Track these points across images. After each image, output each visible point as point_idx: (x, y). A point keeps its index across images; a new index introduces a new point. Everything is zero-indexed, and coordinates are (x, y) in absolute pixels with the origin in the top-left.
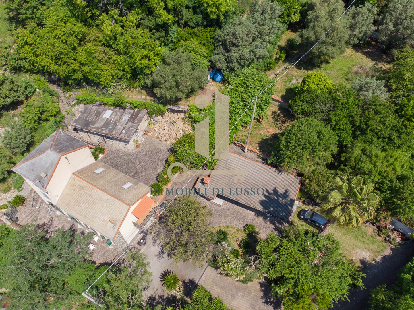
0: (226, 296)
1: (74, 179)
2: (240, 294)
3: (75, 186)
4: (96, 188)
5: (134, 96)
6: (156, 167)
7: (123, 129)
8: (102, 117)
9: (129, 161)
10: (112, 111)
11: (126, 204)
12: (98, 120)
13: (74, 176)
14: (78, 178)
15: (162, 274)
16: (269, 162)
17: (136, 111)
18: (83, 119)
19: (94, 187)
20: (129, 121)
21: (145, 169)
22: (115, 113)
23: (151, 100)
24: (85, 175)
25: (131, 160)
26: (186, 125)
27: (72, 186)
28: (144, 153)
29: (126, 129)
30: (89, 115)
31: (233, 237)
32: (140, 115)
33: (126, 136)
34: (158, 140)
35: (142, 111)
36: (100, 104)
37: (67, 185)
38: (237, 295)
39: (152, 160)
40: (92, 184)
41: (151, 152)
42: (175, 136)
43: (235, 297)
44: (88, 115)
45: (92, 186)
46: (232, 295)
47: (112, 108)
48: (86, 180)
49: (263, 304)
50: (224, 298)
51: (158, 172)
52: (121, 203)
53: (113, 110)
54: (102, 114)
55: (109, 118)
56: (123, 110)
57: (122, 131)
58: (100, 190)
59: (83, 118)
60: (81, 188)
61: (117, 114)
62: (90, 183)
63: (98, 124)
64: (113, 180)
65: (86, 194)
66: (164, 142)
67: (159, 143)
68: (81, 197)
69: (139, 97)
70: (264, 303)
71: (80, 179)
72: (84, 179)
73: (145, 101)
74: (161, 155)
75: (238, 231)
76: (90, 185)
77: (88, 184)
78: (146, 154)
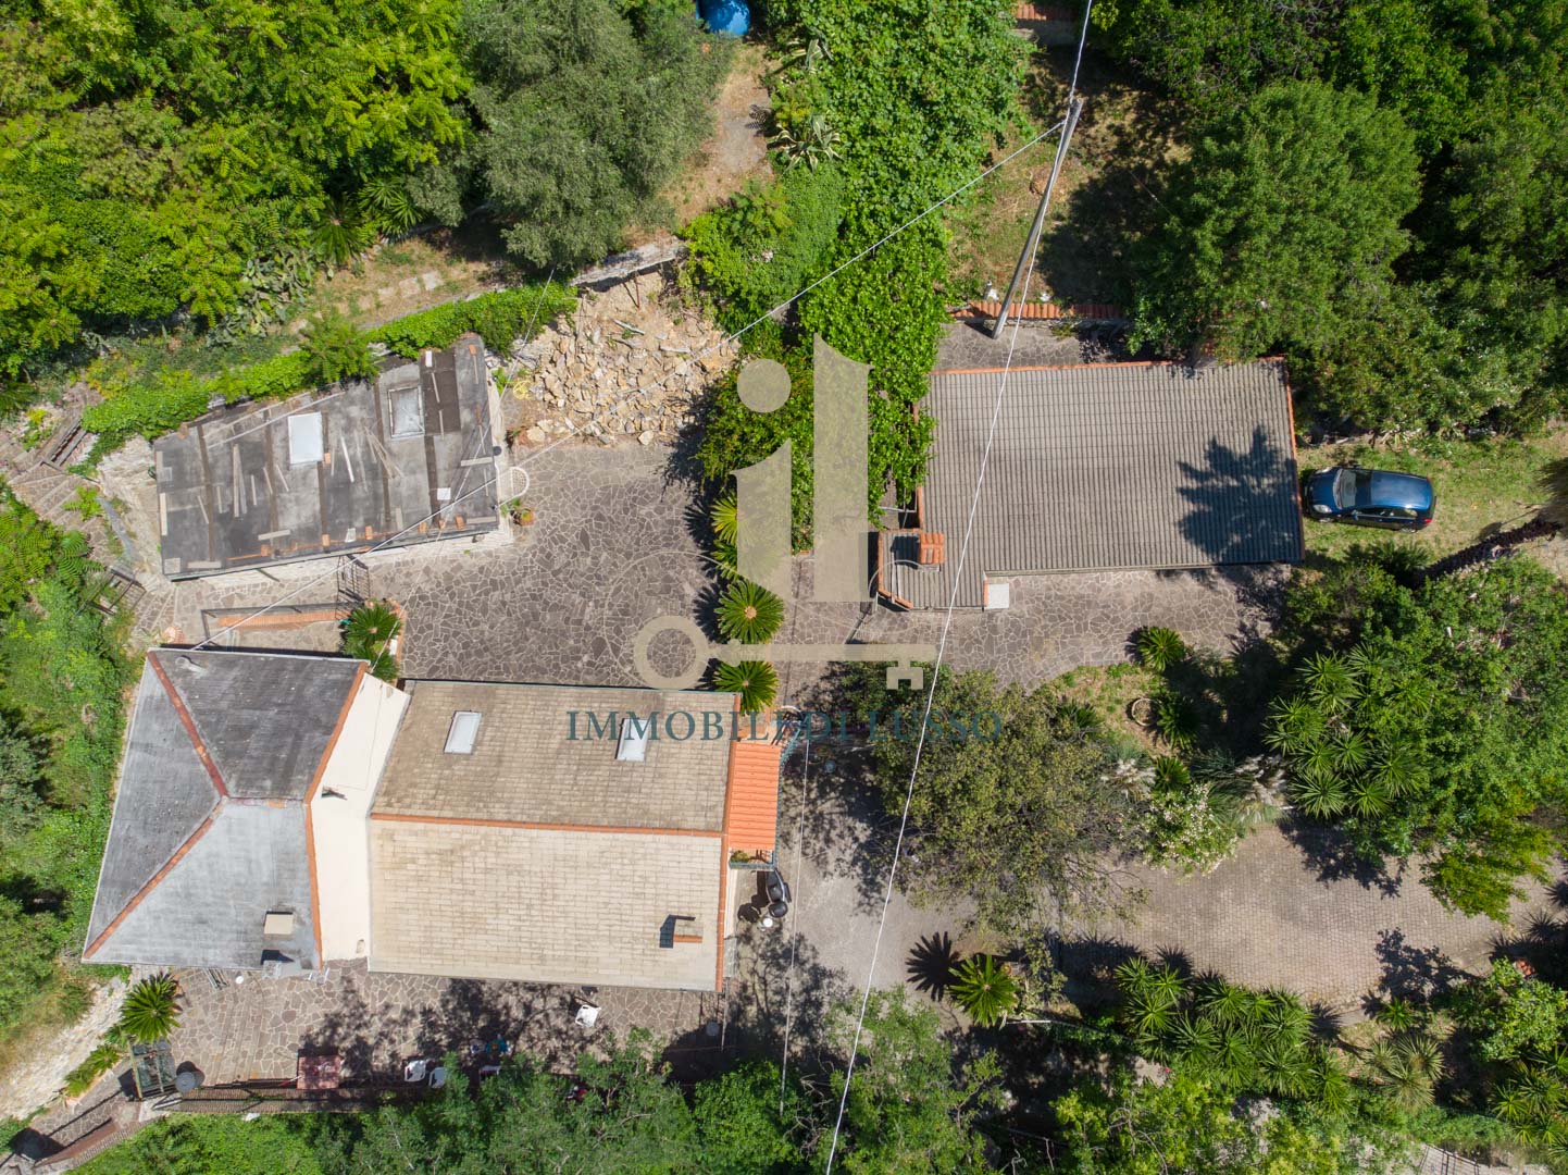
0: (1183, 928)
1: (390, 836)
2: (1225, 894)
3: (413, 861)
4: (521, 831)
5: (385, 294)
6: (668, 579)
7: (433, 483)
8: (287, 467)
9: (531, 607)
10: (317, 417)
11: (696, 832)
12: (279, 489)
13: (379, 824)
14: (406, 825)
15: (912, 962)
16: (1134, 345)
17: (429, 363)
18: (199, 519)
19: (509, 831)
20: (431, 426)
21: (625, 613)
22: (336, 421)
23: (482, 280)
24: (421, 794)
25: (534, 597)
26: (692, 327)
27: (399, 865)
28: (573, 538)
29: (442, 476)
30: (219, 486)
31: (1111, 709)
32: (462, 375)
33: (468, 510)
34: (590, 447)
35: (460, 352)
36: (232, 408)
37: (370, 877)
38: (1218, 900)
39: (628, 556)
40: (491, 822)
41: (600, 517)
42: (663, 396)
43: (1215, 914)
44: (210, 488)
45: (495, 830)
46: (1200, 913)
47: (304, 398)
48: (448, 813)
49: (1321, 885)
50: (1180, 935)
51: (689, 601)
52: (675, 839)
53: (315, 408)
54: (278, 453)
55: (330, 458)
56: (363, 386)
57: (433, 494)
58: (543, 833)
59: (198, 511)
60: (449, 857)
61: (350, 420)
62: (479, 822)
63: (293, 509)
64: (555, 743)
65: (487, 871)
66: (625, 445)
67: (607, 461)
68: (473, 893)
69: (409, 286)
70: (1323, 878)
71: (420, 826)
72: (435, 813)
73: (454, 300)
74: (649, 515)
75: (1116, 675)
76: (483, 829)
77: (473, 828)
78: (584, 538)
